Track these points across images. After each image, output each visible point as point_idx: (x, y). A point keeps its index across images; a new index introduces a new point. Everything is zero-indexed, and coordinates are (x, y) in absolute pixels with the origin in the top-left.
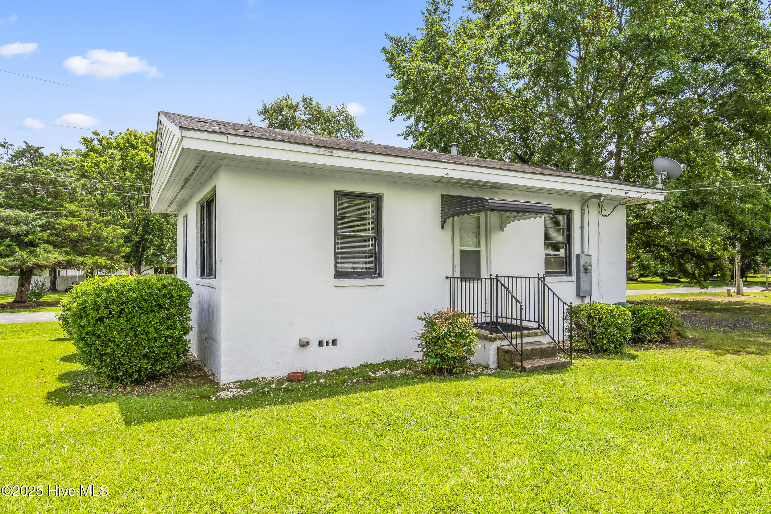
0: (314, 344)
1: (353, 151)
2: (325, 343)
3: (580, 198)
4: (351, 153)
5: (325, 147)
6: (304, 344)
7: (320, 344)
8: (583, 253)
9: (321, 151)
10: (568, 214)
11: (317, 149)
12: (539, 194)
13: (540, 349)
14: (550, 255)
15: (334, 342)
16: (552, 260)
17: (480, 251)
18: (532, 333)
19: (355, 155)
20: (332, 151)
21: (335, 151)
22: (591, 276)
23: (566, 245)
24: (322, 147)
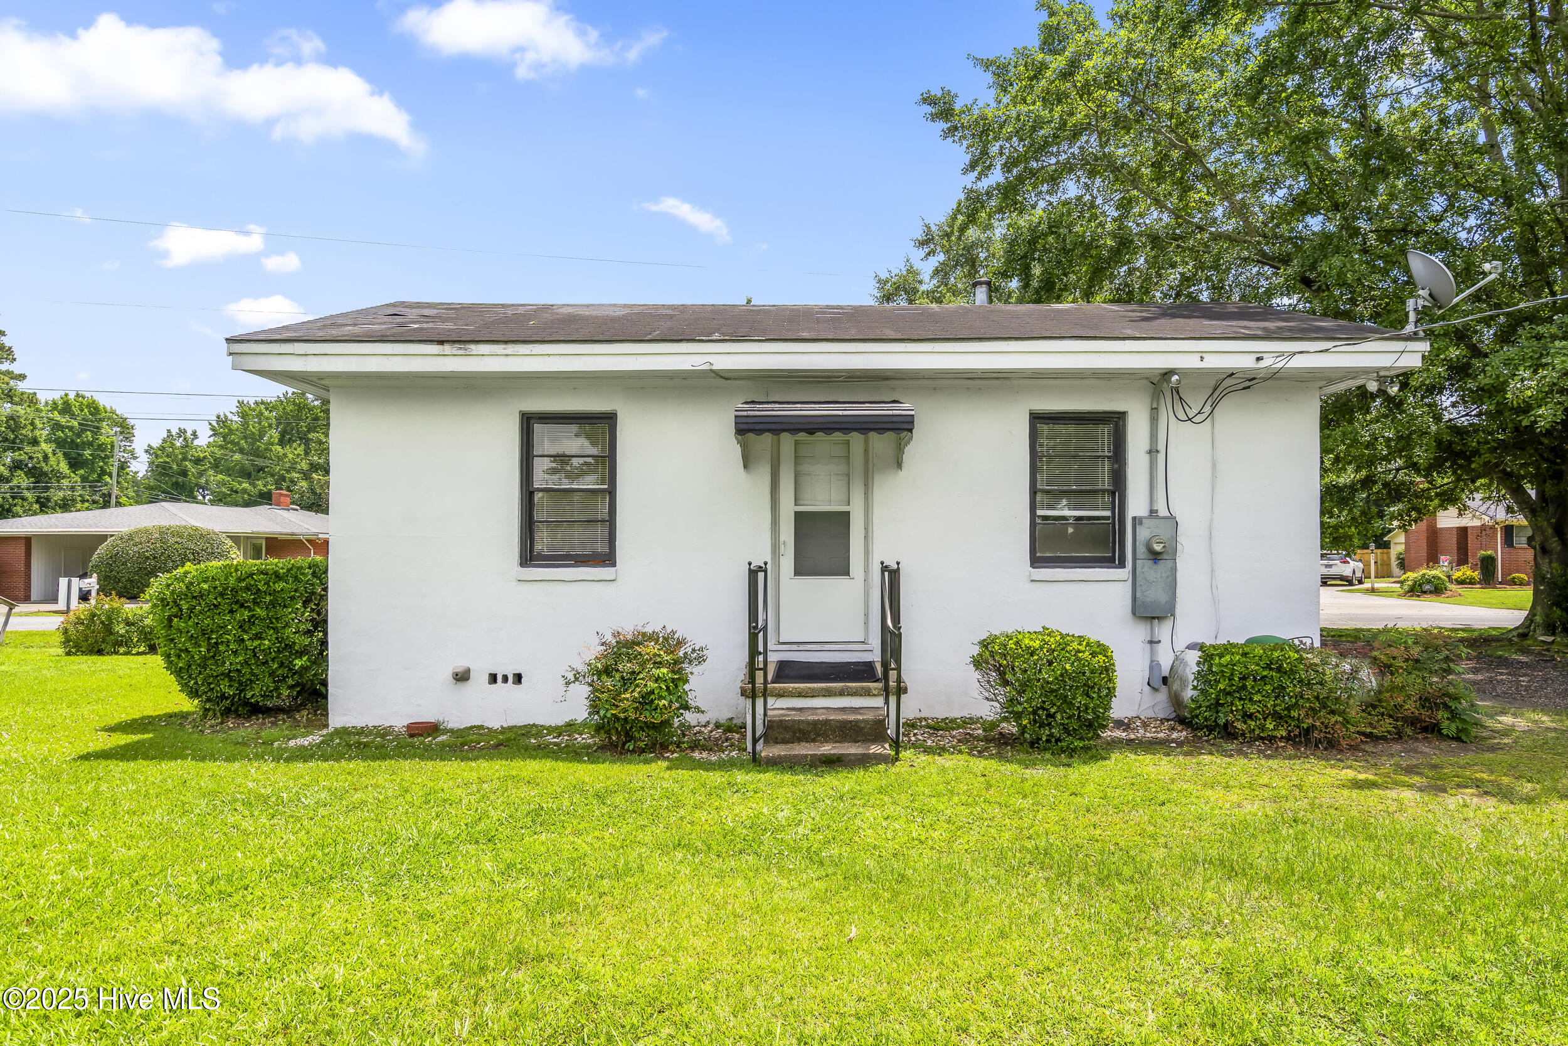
0: (479, 678)
1: (506, 342)
2: (499, 678)
3: (1145, 382)
4: (502, 346)
5: (454, 342)
6: (462, 677)
7: (493, 678)
8: (1153, 512)
9: (447, 349)
10: (1116, 421)
11: (440, 347)
12: (1008, 382)
13: (838, 721)
14: (1064, 518)
15: (518, 678)
16: (1071, 530)
17: (848, 513)
18: (856, 688)
19: (511, 349)
20: (468, 346)
21: (472, 346)
22: (1174, 570)
23: (1113, 494)
24: (448, 341)
